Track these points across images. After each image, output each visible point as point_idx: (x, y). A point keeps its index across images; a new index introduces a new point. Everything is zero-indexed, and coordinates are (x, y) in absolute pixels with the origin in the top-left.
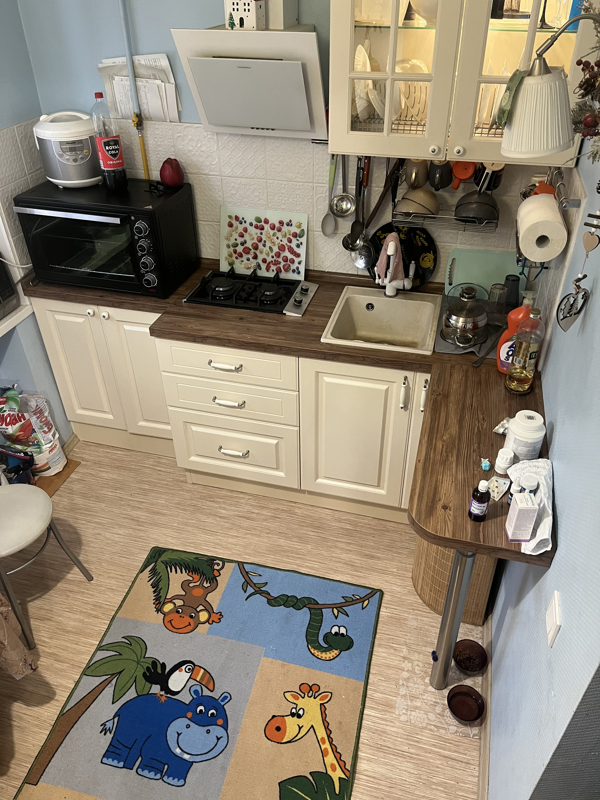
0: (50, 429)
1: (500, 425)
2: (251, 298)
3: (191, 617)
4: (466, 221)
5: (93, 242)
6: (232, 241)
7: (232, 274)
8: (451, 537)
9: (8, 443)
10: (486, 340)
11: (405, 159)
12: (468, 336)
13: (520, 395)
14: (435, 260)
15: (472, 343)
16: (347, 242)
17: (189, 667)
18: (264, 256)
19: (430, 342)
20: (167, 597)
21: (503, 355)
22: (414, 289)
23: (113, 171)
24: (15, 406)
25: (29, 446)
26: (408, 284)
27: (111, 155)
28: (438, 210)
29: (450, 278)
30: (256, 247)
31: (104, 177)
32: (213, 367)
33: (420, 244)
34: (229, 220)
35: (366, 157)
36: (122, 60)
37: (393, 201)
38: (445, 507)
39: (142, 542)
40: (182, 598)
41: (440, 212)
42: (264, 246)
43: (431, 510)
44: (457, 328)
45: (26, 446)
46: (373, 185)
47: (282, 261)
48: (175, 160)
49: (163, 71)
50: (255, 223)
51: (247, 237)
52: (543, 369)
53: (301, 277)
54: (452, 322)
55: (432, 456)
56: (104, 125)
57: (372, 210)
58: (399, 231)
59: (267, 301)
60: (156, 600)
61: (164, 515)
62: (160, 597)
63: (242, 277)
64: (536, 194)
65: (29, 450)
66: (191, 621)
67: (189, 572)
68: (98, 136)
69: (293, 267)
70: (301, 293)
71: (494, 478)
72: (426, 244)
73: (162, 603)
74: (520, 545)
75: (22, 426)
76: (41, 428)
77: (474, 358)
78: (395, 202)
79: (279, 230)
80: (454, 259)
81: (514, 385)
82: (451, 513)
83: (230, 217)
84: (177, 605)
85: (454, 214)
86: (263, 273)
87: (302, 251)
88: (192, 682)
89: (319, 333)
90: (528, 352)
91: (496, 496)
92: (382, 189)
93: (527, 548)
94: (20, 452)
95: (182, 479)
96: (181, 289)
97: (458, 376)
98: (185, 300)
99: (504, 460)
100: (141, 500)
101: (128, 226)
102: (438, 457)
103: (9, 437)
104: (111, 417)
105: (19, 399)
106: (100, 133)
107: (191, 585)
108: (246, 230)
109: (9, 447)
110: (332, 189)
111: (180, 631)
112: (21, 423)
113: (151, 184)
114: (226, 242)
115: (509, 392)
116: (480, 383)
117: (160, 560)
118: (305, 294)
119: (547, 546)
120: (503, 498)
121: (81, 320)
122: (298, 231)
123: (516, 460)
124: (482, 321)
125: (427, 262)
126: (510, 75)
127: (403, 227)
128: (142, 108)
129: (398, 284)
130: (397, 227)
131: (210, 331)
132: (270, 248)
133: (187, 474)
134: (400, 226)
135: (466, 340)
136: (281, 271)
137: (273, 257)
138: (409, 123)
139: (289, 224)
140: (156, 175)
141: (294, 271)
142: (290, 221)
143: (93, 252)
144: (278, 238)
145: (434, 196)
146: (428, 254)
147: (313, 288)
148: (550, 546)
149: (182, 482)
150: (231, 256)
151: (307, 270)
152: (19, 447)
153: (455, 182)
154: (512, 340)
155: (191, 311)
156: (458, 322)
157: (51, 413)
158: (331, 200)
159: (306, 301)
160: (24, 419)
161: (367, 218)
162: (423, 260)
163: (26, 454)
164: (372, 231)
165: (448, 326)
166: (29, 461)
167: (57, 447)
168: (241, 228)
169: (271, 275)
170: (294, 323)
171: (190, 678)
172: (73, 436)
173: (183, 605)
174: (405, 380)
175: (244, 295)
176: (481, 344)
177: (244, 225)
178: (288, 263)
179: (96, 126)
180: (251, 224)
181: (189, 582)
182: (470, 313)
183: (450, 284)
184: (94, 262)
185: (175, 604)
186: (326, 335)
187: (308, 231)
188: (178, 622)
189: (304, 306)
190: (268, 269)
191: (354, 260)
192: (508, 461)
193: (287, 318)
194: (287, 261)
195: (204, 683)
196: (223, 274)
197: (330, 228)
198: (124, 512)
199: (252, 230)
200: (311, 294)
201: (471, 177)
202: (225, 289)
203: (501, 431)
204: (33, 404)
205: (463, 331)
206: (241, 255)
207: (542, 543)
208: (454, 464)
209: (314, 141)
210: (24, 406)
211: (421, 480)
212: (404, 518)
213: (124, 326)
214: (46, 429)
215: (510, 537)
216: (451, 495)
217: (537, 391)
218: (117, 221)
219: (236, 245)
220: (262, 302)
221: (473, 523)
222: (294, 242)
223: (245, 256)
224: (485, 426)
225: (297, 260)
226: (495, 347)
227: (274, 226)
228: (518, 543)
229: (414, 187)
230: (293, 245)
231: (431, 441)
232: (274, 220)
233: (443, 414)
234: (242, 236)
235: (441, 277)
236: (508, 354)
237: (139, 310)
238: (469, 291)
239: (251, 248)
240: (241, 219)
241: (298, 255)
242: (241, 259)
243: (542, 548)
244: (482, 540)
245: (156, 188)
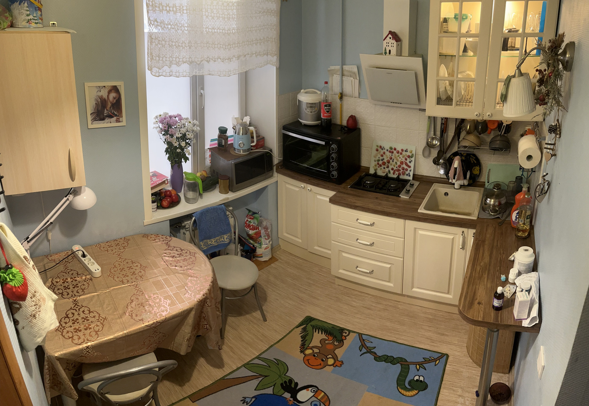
0: (268, 238)
1: (512, 256)
2: (384, 188)
3: (323, 360)
4: (495, 149)
5: (311, 152)
6: (377, 158)
7: (375, 175)
8: (482, 320)
9: (247, 238)
10: (506, 211)
11: (464, 119)
12: (496, 209)
13: (523, 239)
14: (480, 170)
15: (498, 212)
16: (435, 161)
17: (314, 389)
18: (392, 167)
19: (476, 213)
20: (309, 346)
21: (514, 218)
22: (469, 185)
23: (326, 119)
24: (256, 222)
25: (256, 243)
26: (466, 182)
27: (327, 111)
28: (481, 144)
29: (488, 179)
30: (389, 162)
31: (322, 121)
32: (359, 222)
33: (472, 162)
34: (377, 148)
35: (445, 118)
36: (338, 67)
37: (458, 140)
38: (479, 303)
39: (301, 311)
40: (319, 348)
41: (482, 145)
42: (393, 161)
43: (471, 304)
44: (490, 205)
45: (255, 242)
46: (449, 132)
47: (401, 170)
48: (355, 116)
49: (354, 73)
50: (389, 150)
51: (385, 157)
52: (534, 223)
53: (411, 178)
54: (488, 202)
55: (474, 274)
56: (326, 97)
57: (448, 144)
58: (461, 155)
59: (392, 190)
60: (302, 345)
61: (318, 299)
62: (305, 345)
63: (380, 177)
64: (527, 135)
65: (256, 245)
66: (322, 362)
67: (327, 334)
68: (323, 102)
69: (407, 173)
70: (410, 186)
71: (508, 285)
72: (476, 162)
73: (305, 348)
74: (521, 322)
75: (256, 232)
76: (265, 236)
77: (499, 221)
78: (459, 141)
79: (401, 154)
80: (490, 169)
81: (520, 234)
82: (483, 306)
83: (377, 146)
84: (315, 351)
85: (488, 146)
86: (391, 175)
87: (412, 165)
88: (314, 399)
89: (418, 207)
90: (526, 215)
91: (508, 295)
92: (453, 134)
93: (526, 324)
94: (252, 244)
95: (332, 281)
96: (348, 181)
97: (490, 230)
98: (349, 186)
99: (513, 275)
100: (306, 288)
101: (328, 147)
102: (477, 275)
103: (249, 235)
104: (300, 241)
105: (259, 219)
106: (324, 101)
107: (326, 342)
108: (384, 153)
109: (247, 240)
110: (428, 133)
111: (313, 367)
112: (256, 231)
113: (342, 127)
114: (374, 159)
115: (517, 237)
116: (502, 234)
117: (310, 324)
118: (412, 187)
119: (536, 321)
120: (513, 296)
121: (297, 189)
122: (410, 155)
123: (519, 274)
124: (503, 201)
125: (476, 171)
126: (505, 78)
127: (464, 154)
128: (343, 90)
129: (461, 182)
130: (461, 153)
131: (359, 203)
132: (396, 163)
133: (336, 279)
134: (462, 153)
135: (495, 211)
136: (400, 175)
137: (397, 167)
138: (465, 101)
139: (406, 151)
140: (345, 123)
141: (407, 175)
142: (407, 149)
143: (310, 157)
144: (400, 158)
145: (479, 137)
146: (476, 167)
147: (416, 184)
148: (538, 320)
149: (332, 283)
150: (376, 166)
151: (413, 175)
152: (251, 242)
153: (489, 130)
154: (518, 210)
155: (352, 192)
156: (491, 201)
157: (271, 231)
158: (428, 140)
159: (412, 190)
160: (258, 230)
161: (445, 148)
162: (474, 170)
163: (254, 246)
164: (448, 155)
165: (486, 204)
166: (254, 250)
167: (269, 248)
168: (382, 153)
169: (395, 176)
170: (405, 201)
171: (313, 396)
172: (279, 245)
173: (319, 353)
174: (462, 233)
175: (380, 186)
176: (503, 213)
177: (384, 151)
178: (405, 170)
179: (322, 97)
180: (387, 150)
181: (326, 340)
182: (497, 197)
183: (488, 182)
184: (310, 162)
185: (313, 351)
186: (421, 208)
187: (415, 154)
188: (313, 361)
189: (411, 193)
190: (394, 174)
191: (439, 170)
192: (515, 275)
193: (401, 199)
194: (404, 170)
195: (322, 401)
196: (370, 175)
197: (427, 153)
198: (295, 292)
199: (388, 154)
200: (415, 187)
201: (496, 128)
202: (371, 182)
203: (513, 259)
204: (264, 223)
205: (493, 206)
206: (381, 166)
207: (534, 319)
208: (486, 279)
209: (420, 110)
210: (260, 223)
211: (467, 288)
212: (456, 310)
213: (318, 196)
214: (267, 238)
215: (516, 318)
216: (483, 296)
217: (532, 235)
218: (323, 143)
219: (379, 161)
220: (389, 190)
221: (495, 311)
222: (408, 160)
223: (383, 166)
224: (504, 257)
225: (409, 169)
226: (510, 215)
227: (399, 151)
228: (521, 321)
229: (469, 133)
230: (408, 162)
231: (474, 266)
232: (399, 149)
233: (481, 251)
234: (382, 156)
235: (483, 178)
236: (516, 217)
237: (326, 189)
238: (498, 186)
239: (386, 162)
240: (382, 147)
241: (410, 167)
242: (380, 168)
243: (534, 323)
244: (499, 321)
245: (344, 129)
